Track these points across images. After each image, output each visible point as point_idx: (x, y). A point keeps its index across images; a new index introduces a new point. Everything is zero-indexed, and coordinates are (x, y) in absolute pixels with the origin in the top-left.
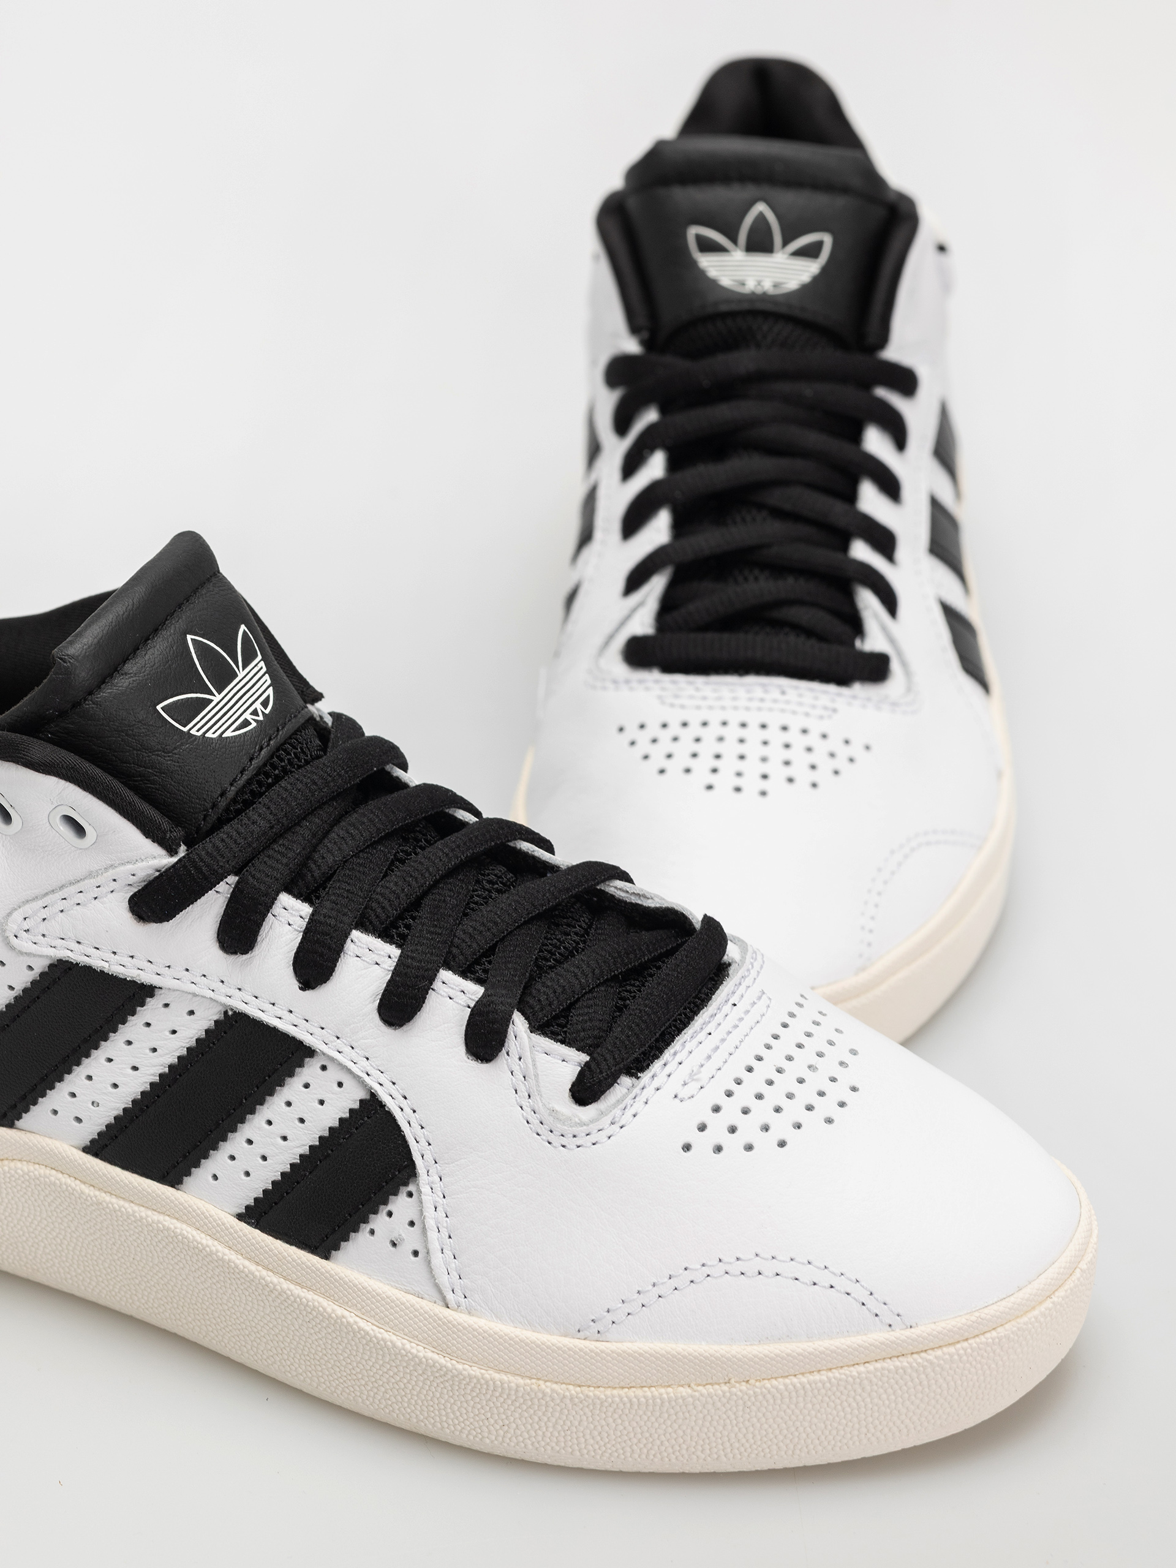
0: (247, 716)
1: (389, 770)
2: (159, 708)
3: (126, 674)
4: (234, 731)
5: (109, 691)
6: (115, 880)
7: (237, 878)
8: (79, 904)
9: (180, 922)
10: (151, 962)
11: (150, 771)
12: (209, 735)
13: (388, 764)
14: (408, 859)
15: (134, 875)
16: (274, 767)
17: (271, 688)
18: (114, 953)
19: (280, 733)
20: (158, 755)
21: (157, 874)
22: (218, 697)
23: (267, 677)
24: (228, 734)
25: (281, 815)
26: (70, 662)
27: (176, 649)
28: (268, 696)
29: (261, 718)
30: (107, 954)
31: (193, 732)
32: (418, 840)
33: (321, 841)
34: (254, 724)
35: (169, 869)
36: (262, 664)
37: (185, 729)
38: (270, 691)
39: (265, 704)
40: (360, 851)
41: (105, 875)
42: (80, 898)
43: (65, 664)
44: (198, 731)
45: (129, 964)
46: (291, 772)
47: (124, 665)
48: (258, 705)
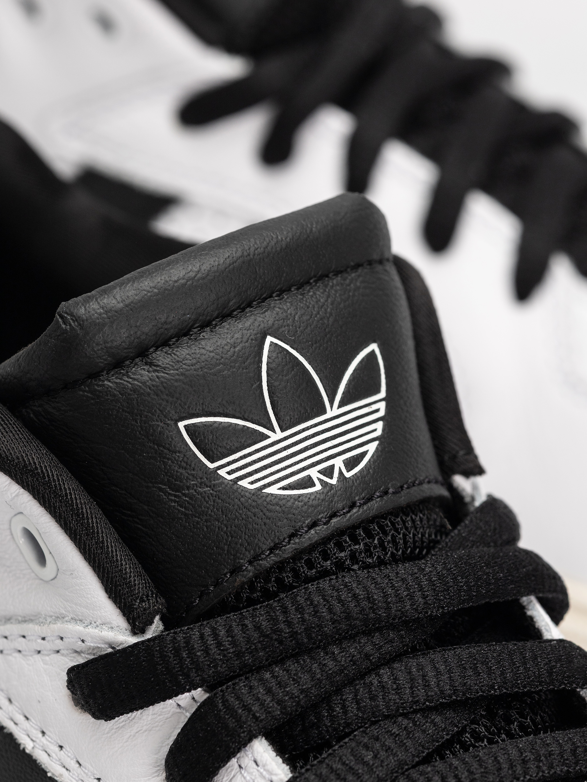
0: (314, 473)
1: (525, 604)
2: (181, 425)
3: (151, 364)
4: (284, 488)
5: (118, 381)
6: (62, 638)
7: (207, 695)
8: (20, 651)
9: (122, 727)
10: (80, 765)
11: (146, 507)
12: (244, 483)
13: (528, 595)
14: (474, 746)
15: (83, 641)
16: (326, 556)
17: (376, 443)
18: (43, 733)
19: (355, 510)
20: (161, 489)
21: (110, 650)
22: (280, 435)
23: (379, 426)
24: (273, 490)
25: (299, 628)
26: (70, 325)
27: (240, 351)
28: (364, 454)
29: (334, 481)
30: (34, 731)
31: (222, 472)
32: (509, 721)
33: (351, 682)
34: (318, 487)
35: (125, 650)
36: (382, 406)
37: (211, 466)
38: (372, 448)
39: (350, 464)
40: (401, 715)
41: (52, 626)
42: (21, 643)
43: (64, 326)
44: (229, 473)
45: (54, 755)
46: (349, 570)
47: (156, 350)
48: (338, 463)
